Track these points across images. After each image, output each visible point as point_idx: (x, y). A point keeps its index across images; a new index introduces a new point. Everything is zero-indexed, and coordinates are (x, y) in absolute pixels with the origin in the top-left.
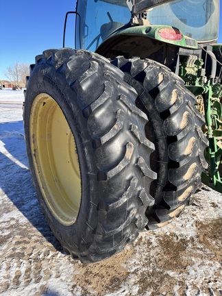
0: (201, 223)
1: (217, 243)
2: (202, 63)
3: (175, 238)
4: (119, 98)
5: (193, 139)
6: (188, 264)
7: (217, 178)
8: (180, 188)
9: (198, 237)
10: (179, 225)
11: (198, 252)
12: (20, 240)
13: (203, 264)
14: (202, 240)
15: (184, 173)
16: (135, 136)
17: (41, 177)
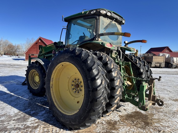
0: (121, 116)
1: (128, 121)
2: (117, 53)
3: (112, 121)
4: (99, 65)
5: (119, 80)
6: (118, 128)
7: (126, 96)
8: (116, 97)
9: (120, 120)
10: (112, 117)
11: (121, 124)
12: (44, 127)
13: (124, 128)
14: (122, 121)
15: (117, 92)
16: (104, 78)
17: (54, 97)
